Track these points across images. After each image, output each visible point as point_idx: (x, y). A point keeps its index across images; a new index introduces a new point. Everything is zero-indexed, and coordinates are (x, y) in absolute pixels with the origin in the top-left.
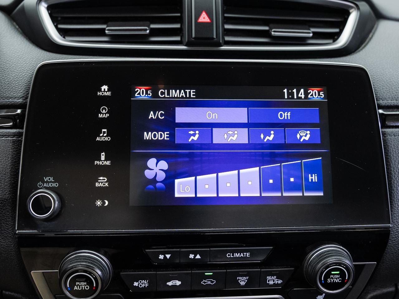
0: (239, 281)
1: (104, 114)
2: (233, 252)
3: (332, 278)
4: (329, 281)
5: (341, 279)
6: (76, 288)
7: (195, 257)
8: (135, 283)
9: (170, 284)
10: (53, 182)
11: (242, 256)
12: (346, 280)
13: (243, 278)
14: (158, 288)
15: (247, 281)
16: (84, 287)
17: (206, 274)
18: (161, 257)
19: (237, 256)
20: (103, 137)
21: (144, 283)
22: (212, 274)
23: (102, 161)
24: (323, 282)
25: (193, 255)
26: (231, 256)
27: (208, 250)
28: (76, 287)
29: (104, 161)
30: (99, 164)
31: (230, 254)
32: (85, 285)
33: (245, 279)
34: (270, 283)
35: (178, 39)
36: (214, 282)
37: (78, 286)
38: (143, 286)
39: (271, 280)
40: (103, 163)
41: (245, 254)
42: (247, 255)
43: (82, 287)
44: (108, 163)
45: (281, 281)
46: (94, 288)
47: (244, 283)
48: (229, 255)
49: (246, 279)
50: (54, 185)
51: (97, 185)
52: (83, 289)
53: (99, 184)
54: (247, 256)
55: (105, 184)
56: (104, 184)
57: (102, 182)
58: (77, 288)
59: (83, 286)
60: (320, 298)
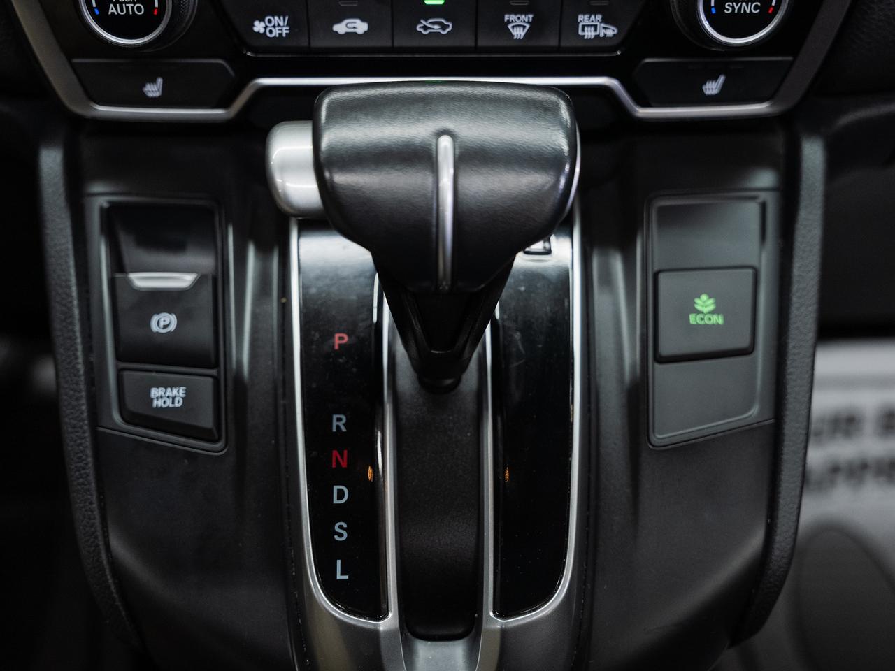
0: (510, 26)
4: (728, 10)
5: (759, 4)
8: (257, 23)
9: (340, 28)
12: (772, 9)
15: (528, 26)
16: (133, 8)
17: (427, 2)
21: (279, 25)
22: (441, 3)
24: (713, 11)
28: (112, 6)
32: (134, 2)
34: (586, 33)
36: (448, 26)
37: (118, 6)
39: (588, 26)
43: (127, 8)
45: (614, 31)
46: (156, 12)
47: (523, 34)
52: (131, 12)
60: (712, 88)
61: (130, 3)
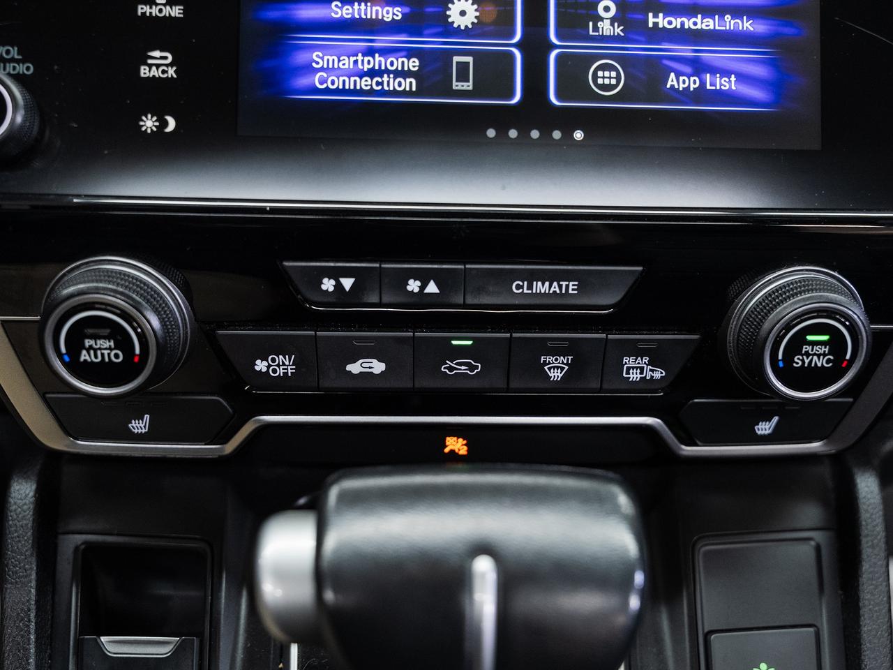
0: (546, 368)
2: (531, 277)
3: (807, 354)
4: (797, 363)
5: (832, 357)
6: (84, 356)
7: (423, 287)
8: (258, 362)
9: (355, 368)
10: (18, 61)
11: (555, 292)
12: (846, 362)
13: (556, 360)
14: (321, 381)
15: (567, 368)
16: (109, 354)
17: (454, 342)
18: (328, 285)
19: (543, 292)
21: (284, 364)
22: (470, 343)
23: (157, 5)
24: (781, 364)
25: (418, 283)
26: (525, 291)
27: (461, 269)
28: (84, 352)
29: (164, 5)
30: (151, 13)
31: (521, 283)
32: (110, 349)
33: (563, 363)
34: (631, 376)
36: (477, 367)
37: (92, 352)
38: (280, 371)
39: (633, 368)
40: (160, 11)
41: (564, 284)
42: (571, 287)
43: (103, 355)
44: (176, 12)
45: (662, 373)
46: (136, 359)
47: (560, 376)
48: (518, 287)
49: (565, 362)
50: (21, 69)
51: (145, 73)
52: (107, 360)
53: (150, 71)
54: (570, 292)
55: (167, 72)
56: (164, 72)
57: (158, 66)
58: (87, 358)
59: (106, 352)
60: (764, 428)
61: (106, 349)
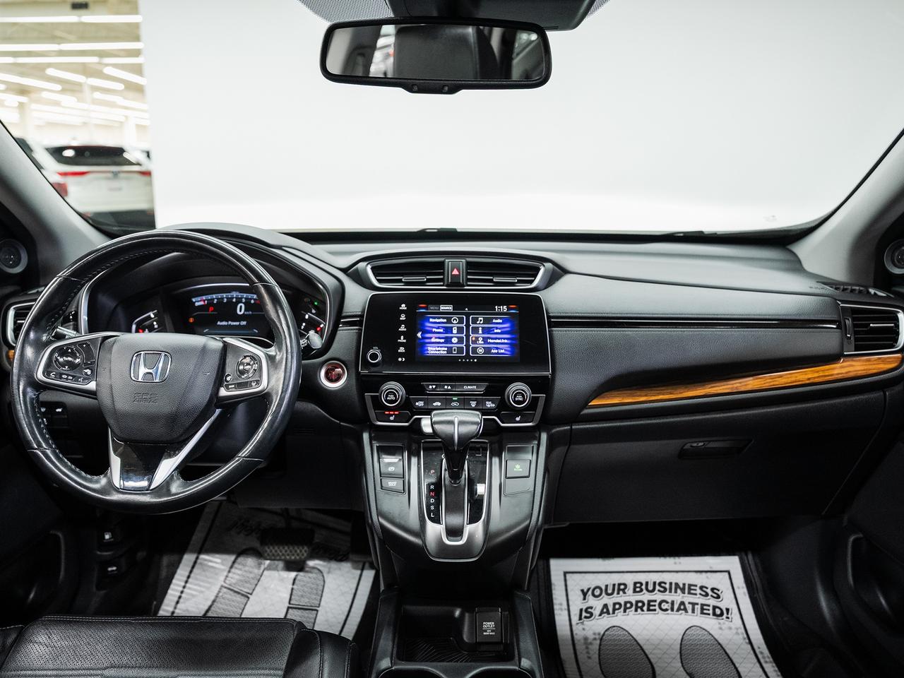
1: (403, 317)
2: (467, 385)
8: (417, 403)
14: (428, 407)
20: (403, 328)
21: (421, 403)
27: (455, 384)
30: (400, 341)
35: (442, 283)
36: (458, 404)
39: (489, 404)
41: (474, 387)
44: (405, 341)
45: (494, 406)
47: (473, 404)
53: (400, 351)
56: (403, 351)
